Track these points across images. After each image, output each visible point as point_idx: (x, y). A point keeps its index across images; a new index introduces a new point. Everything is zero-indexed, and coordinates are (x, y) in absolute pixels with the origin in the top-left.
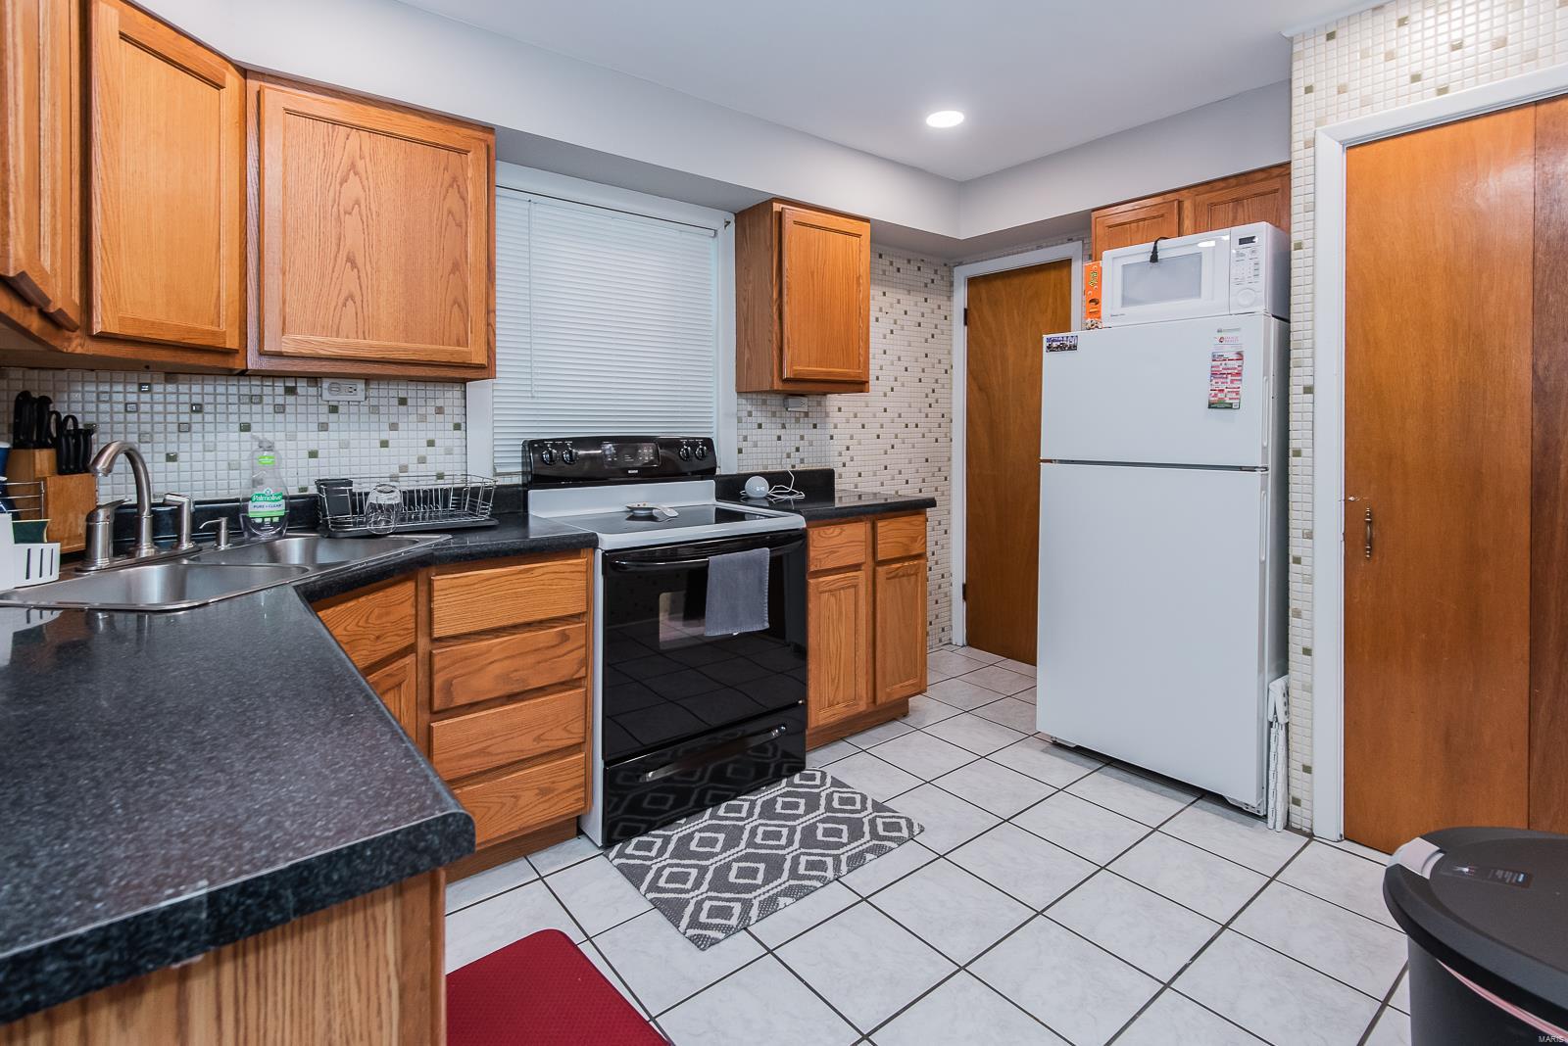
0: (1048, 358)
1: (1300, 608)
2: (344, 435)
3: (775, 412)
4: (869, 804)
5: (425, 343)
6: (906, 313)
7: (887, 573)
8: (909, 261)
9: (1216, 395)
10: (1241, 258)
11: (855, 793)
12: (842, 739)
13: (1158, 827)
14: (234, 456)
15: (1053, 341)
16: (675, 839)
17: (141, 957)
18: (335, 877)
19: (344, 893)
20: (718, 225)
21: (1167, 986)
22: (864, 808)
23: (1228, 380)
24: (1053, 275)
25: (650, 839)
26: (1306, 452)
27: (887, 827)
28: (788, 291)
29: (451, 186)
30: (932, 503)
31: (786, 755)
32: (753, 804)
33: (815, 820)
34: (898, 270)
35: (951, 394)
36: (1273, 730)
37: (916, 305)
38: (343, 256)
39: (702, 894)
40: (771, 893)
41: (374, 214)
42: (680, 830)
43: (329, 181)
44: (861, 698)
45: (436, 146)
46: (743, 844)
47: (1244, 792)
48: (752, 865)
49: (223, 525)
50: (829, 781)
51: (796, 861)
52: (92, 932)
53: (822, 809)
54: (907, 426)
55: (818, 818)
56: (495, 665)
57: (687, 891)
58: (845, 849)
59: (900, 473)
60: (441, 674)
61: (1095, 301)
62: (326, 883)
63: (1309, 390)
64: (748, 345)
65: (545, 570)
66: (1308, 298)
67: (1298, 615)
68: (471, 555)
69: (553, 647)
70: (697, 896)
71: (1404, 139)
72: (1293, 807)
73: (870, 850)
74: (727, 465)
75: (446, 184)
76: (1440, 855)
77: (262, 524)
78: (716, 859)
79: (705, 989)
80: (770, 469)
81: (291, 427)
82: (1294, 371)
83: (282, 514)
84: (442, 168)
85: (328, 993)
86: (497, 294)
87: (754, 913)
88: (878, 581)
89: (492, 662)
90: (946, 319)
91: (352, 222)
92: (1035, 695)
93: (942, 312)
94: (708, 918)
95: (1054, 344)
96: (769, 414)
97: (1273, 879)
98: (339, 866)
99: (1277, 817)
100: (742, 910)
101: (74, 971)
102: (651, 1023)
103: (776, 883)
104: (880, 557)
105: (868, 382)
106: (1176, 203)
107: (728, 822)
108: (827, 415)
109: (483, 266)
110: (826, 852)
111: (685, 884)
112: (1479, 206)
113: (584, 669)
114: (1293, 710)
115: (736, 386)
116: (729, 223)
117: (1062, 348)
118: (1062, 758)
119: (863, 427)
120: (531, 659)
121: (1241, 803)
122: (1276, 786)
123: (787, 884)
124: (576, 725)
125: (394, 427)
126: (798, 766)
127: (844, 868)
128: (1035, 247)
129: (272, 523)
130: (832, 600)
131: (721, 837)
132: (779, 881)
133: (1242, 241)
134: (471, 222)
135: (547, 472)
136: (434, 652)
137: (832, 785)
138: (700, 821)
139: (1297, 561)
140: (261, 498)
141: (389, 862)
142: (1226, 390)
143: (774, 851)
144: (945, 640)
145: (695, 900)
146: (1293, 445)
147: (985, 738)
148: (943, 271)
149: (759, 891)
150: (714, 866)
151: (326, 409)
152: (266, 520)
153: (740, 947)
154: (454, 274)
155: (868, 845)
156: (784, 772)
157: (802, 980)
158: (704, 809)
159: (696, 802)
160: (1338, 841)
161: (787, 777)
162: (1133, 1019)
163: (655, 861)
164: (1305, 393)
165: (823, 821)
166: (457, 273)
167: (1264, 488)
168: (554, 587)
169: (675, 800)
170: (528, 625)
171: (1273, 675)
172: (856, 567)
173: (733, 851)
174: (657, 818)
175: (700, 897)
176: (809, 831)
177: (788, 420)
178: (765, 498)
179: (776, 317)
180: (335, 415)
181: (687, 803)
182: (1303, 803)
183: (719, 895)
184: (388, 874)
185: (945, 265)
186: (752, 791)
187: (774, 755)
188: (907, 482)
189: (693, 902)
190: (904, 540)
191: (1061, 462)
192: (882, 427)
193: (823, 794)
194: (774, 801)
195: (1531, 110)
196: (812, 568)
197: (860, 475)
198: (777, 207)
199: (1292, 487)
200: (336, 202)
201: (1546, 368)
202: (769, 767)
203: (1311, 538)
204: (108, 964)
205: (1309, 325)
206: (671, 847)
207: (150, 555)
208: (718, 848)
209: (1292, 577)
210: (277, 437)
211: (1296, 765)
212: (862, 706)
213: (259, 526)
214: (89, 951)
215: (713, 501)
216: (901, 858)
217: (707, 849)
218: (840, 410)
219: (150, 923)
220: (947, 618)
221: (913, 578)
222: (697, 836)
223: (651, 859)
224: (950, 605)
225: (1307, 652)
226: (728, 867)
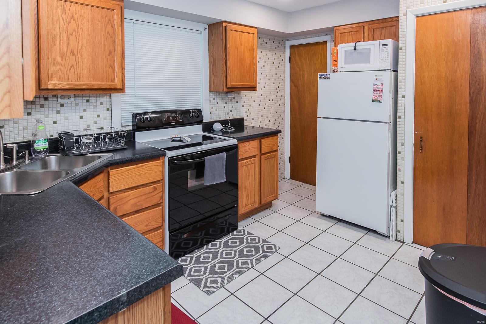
0: (320, 81)
1: (400, 168)
2: (66, 115)
3: (223, 98)
4: (261, 240)
5: (100, 82)
6: (269, 59)
7: (265, 158)
8: (270, 40)
9: (375, 98)
10: (383, 51)
11: (256, 237)
12: (249, 217)
13: (356, 242)
14: (25, 125)
15: (322, 76)
16: (194, 257)
17: (113, 310)
18: (153, 285)
19: (155, 289)
20: (202, 29)
21: (359, 295)
22: (259, 242)
23: (379, 93)
24: (321, 47)
25: (186, 258)
26: (402, 117)
27: (268, 248)
28: (229, 55)
29: (108, 23)
30: (280, 132)
31: (230, 224)
32: (220, 243)
33: (243, 247)
34: (266, 43)
35: (285, 88)
36: (392, 208)
37: (272, 56)
38: (69, 51)
39: (207, 276)
40: (231, 274)
41: (81, 34)
42: (196, 254)
43: (64, 23)
44: (256, 203)
45: (103, 8)
46: (219, 258)
47: (383, 229)
48: (223, 265)
49: (27, 153)
50: (246, 233)
51: (238, 262)
52: (103, 305)
53: (245, 243)
54: (269, 100)
55: (244, 246)
56: (131, 201)
57: (202, 276)
58: (254, 257)
59: (267, 118)
60: (113, 205)
61: (335, 61)
62: (151, 287)
63: (403, 97)
64: (214, 74)
65: (148, 165)
66: (404, 66)
67: (400, 171)
68: (123, 162)
69: (151, 192)
70: (205, 277)
71: (433, 16)
72: (398, 233)
73: (262, 257)
74: (206, 119)
75: (107, 22)
76: (434, 252)
77: (40, 152)
78: (210, 263)
79: (212, 308)
80: (221, 119)
81: (46, 113)
82: (399, 90)
83: (47, 147)
84: (105, 16)
85: (148, 316)
86: (125, 61)
87: (226, 281)
88: (262, 161)
89: (130, 200)
90: (283, 60)
91: (72, 38)
92: (315, 196)
93: (282, 58)
94: (210, 284)
95: (322, 77)
96: (221, 99)
97: (391, 258)
98: (154, 282)
99: (393, 237)
100: (221, 280)
101: (100, 315)
102: (195, 321)
103: (232, 270)
104: (262, 152)
105: (257, 87)
106: (362, 27)
107: (212, 250)
108: (241, 98)
109: (121, 52)
110: (248, 258)
111: (200, 273)
112: (455, 40)
113: (162, 199)
114: (398, 202)
115: (209, 89)
116: (206, 28)
117: (325, 78)
118: (325, 220)
119: (254, 101)
120: (143, 198)
121: (382, 233)
122: (392, 227)
123: (236, 271)
124: (160, 219)
125: (85, 111)
126: (235, 228)
127: (254, 264)
128: (314, 36)
129: (43, 151)
130: (246, 169)
131: (211, 255)
132: (233, 270)
133: (383, 45)
134: (116, 36)
135: (143, 125)
136: (110, 197)
137: (248, 234)
138: (203, 250)
139: (400, 153)
140: (39, 142)
141: (165, 280)
142: (378, 96)
143: (230, 259)
144: (283, 177)
145: (205, 278)
146: (399, 114)
147: (299, 214)
148: (281, 42)
149: (226, 274)
150: (210, 266)
151: (59, 105)
152: (41, 150)
153: (221, 294)
154: (110, 55)
155: (262, 255)
156: (230, 231)
157: (244, 303)
158: (203, 246)
159: (200, 243)
160: (412, 244)
161: (232, 232)
162: (349, 306)
163: (189, 266)
164: (402, 98)
165: (246, 247)
166: (111, 55)
167: (389, 129)
168: (151, 171)
169: (193, 243)
170: (142, 186)
171: (392, 189)
172: (254, 156)
173: (216, 260)
174: (187, 250)
175: (206, 277)
176: (241, 251)
177: (228, 100)
178: (221, 131)
179: (224, 65)
180: (63, 107)
181: (197, 244)
182: (401, 232)
183: (213, 276)
184: (165, 283)
185: (283, 40)
186: (220, 238)
187: (226, 224)
188: (269, 121)
189: (204, 279)
190: (270, 145)
191: (324, 118)
192: (261, 101)
193: (245, 238)
194: (228, 241)
195: (470, 11)
196: (240, 158)
197: (253, 119)
198: (224, 24)
199: (398, 129)
200: (67, 31)
201: (473, 93)
202: (225, 229)
203: (404, 145)
204: (107, 312)
205: (404, 75)
206: (194, 260)
207: (4, 168)
208: (210, 260)
209: (398, 158)
210: (41, 117)
211: (399, 220)
212: (257, 205)
213: (39, 152)
214: (103, 309)
215: (202, 133)
216: (273, 258)
217: (207, 260)
218: (246, 96)
219: (115, 302)
220: (283, 169)
221: (274, 159)
222: (202, 256)
223: (187, 265)
224: (285, 164)
225: (402, 183)
226: (215, 266)
